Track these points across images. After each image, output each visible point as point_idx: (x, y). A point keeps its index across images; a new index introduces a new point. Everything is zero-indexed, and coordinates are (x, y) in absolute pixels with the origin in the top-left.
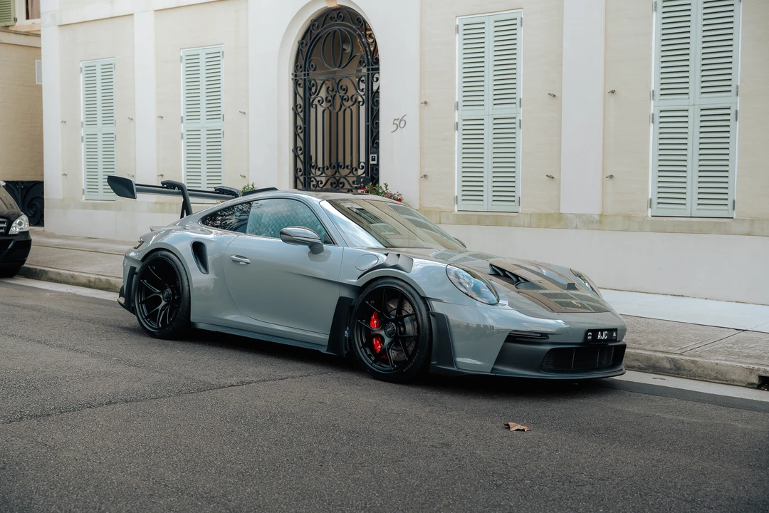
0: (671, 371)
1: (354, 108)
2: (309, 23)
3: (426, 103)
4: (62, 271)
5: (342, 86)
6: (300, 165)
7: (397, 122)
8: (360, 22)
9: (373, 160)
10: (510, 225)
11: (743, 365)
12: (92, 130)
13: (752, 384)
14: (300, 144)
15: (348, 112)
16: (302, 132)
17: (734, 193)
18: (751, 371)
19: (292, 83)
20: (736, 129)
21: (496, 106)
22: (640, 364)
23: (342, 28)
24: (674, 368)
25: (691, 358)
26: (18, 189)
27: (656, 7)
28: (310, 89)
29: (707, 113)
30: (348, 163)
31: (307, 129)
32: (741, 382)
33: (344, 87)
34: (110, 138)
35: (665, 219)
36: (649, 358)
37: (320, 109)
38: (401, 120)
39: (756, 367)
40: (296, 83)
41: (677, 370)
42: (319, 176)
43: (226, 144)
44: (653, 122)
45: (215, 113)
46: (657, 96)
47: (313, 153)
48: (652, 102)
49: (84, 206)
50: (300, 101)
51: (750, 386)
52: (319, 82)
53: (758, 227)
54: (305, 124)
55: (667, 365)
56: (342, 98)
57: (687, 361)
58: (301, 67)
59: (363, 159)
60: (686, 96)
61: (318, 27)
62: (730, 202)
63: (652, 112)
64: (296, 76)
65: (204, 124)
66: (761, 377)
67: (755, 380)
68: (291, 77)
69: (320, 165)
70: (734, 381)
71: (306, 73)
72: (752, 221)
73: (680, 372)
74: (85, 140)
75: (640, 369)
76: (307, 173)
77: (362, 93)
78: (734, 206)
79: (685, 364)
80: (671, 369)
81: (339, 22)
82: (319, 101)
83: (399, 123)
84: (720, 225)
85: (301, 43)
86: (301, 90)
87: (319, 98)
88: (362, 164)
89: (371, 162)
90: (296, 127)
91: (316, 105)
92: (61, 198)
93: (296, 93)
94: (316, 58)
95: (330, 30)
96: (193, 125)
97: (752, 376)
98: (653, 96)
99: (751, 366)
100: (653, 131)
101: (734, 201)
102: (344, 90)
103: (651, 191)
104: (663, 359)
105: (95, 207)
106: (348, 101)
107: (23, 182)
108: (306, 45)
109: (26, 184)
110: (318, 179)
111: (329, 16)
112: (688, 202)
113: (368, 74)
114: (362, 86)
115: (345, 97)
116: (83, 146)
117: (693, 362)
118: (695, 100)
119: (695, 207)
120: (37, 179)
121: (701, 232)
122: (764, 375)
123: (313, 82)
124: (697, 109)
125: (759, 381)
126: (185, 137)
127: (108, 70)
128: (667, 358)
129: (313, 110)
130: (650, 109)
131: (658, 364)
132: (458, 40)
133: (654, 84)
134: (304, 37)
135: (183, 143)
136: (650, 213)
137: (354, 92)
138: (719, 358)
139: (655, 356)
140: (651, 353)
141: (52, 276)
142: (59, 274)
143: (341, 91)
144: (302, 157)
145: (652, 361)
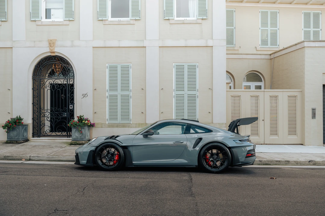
2: (40, 60)
5: (56, 82)
6: (36, 109)
7: (84, 95)
8: (65, 61)
9: (71, 107)
10: (129, 127)
14: (36, 101)
16: (37, 97)
19: (32, 80)
20: (198, 100)
21: (121, 91)
27: (174, 67)
29: (189, 96)
37: (46, 90)
38: (86, 94)
40: (34, 80)
42: (45, 112)
44: (174, 98)
46: (175, 91)
50: (36, 87)
54: (38, 94)
58: (36, 75)
60: (183, 91)
63: (174, 95)
64: (34, 77)
69: (46, 109)
71: (39, 77)
76: (39, 112)
81: (55, 61)
82: (45, 87)
85: (37, 66)
86: (36, 82)
90: (34, 95)
93: (34, 84)
95: (51, 63)
108: (40, 67)
111: (51, 58)
114: (65, 82)
118: (186, 92)
123: (42, 80)
129: (42, 90)
132: (107, 71)
133: (174, 87)
144: (37, 106)
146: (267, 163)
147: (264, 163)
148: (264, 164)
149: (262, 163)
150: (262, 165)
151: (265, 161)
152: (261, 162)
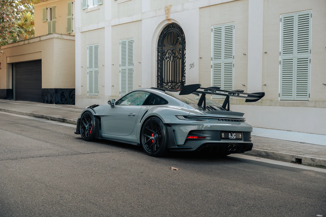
0: (266, 156)
1: (178, 60)
2: (162, 29)
3: (201, 58)
4: (71, 120)
5: (173, 52)
6: (159, 82)
7: (191, 65)
8: (180, 28)
11: (290, 154)
12: (91, 70)
13: (293, 161)
14: (159, 74)
15: (176, 62)
16: (160, 70)
17: (309, 91)
18: (293, 156)
19: (157, 51)
20: (310, 66)
21: (225, 59)
22: (255, 153)
23: (174, 31)
24: (266, 155)
25: (272, 151)
26: (67, 91)
27: (281, 20)
28: (163, 54)
29: (300, 60)
30: (175, 81)
31: (162, 68)
32: (289, 160)
33: (174, 53)
34: (97, 73)
35: (284, 101)
36: (258, 151)
37: (166, 61)
39: (295, 155)
40: (158, 52)
41: (267, 156)
42: (166, 86)
43: (134, 74)
44: (280, 64)
45: (131, 63)
46: (282, 54)
47: (164, 77)
48: (280, 56)
49: (88, 98)
50: (159, 58)
51: (293, 162)
52: (166, 51)
53: (317, 104)
54: (161, 67)
55: (264, 154)
56: (173, 57)
57: (271, 152)
58: (160, 46)
59: (180, 79)
60: (292, 54)
61: (166, 31)
62: (308, 95)
63: (280, 60)
64: (158, 49)
65: (127, 67)
66: (296, 159)
67: (294, 160)
68: (157, 49)
69: (166, 82)
70: (287, 160)
71: (162, 47)
72: (316, 102)
73: (268, 157)
74: (89, 73)
75: (255, 156)
76: (162, 85)
77: (180, 55)
78: (309, 96)
79: (270, 154)
80: (265, 156)
81: (173, 29)
82: (166, 58)
83: (192, 66)
84: (304, 103)
85: (160, 37)
86: (160, 54)
87: (166, 57)
88: (180, 81)
89: (183, 80)
90: (158, 68)
91: (165, 60)
92: (81, 94)
93: (158, 56)
94: (165, 42)
95: (170, 31)
96: (124, 68)
97: (293, 158)
98: (280, 54)
99: (293, 155)
100: (280, 67)
101: (309, 94)
102: (174, 54)
103: (280, 91)
104: (263, 151)
105: (91, 98)
106: (175, 58)
107: (69, 89)
108: (162, 37)
109: (70, 90)
110: (165, 87)
111: (170, 26)
112: (293, 94)
113: (182, 48)
114: (181, 52)
115: (175, 56)
116: (88, 75)
117: (273, 153)
118: (296, 55)
119: (296, 96)
120: (73, 88)
121: (297, 106)
122: (297, 158)
123: (164, 51)
124: (296, 59)
125: (296, 160)
126: (121, 72)
127: (97, 47)
128: (264, 151)
129: (164, 61)
130: (279, 59)
131: (261, 154)
132: (212, 34)
133: (281, 49)
134: (161, 35)
135: (120, 74)
136: (279, 99)
137: (178, 54)
138: (284, 152)
139: (260, 151)
140: (259, 149)
141: (68, 121)
142: (70, 120)
143: (173, 54)
144: (160, 79)
145: (259, 153)
146: (323, 165)
147: (319, 164)
148: (317, 166)
149: (314, 163)
150: (313, 166)
151: (319, 160)
152: (313, 161)
